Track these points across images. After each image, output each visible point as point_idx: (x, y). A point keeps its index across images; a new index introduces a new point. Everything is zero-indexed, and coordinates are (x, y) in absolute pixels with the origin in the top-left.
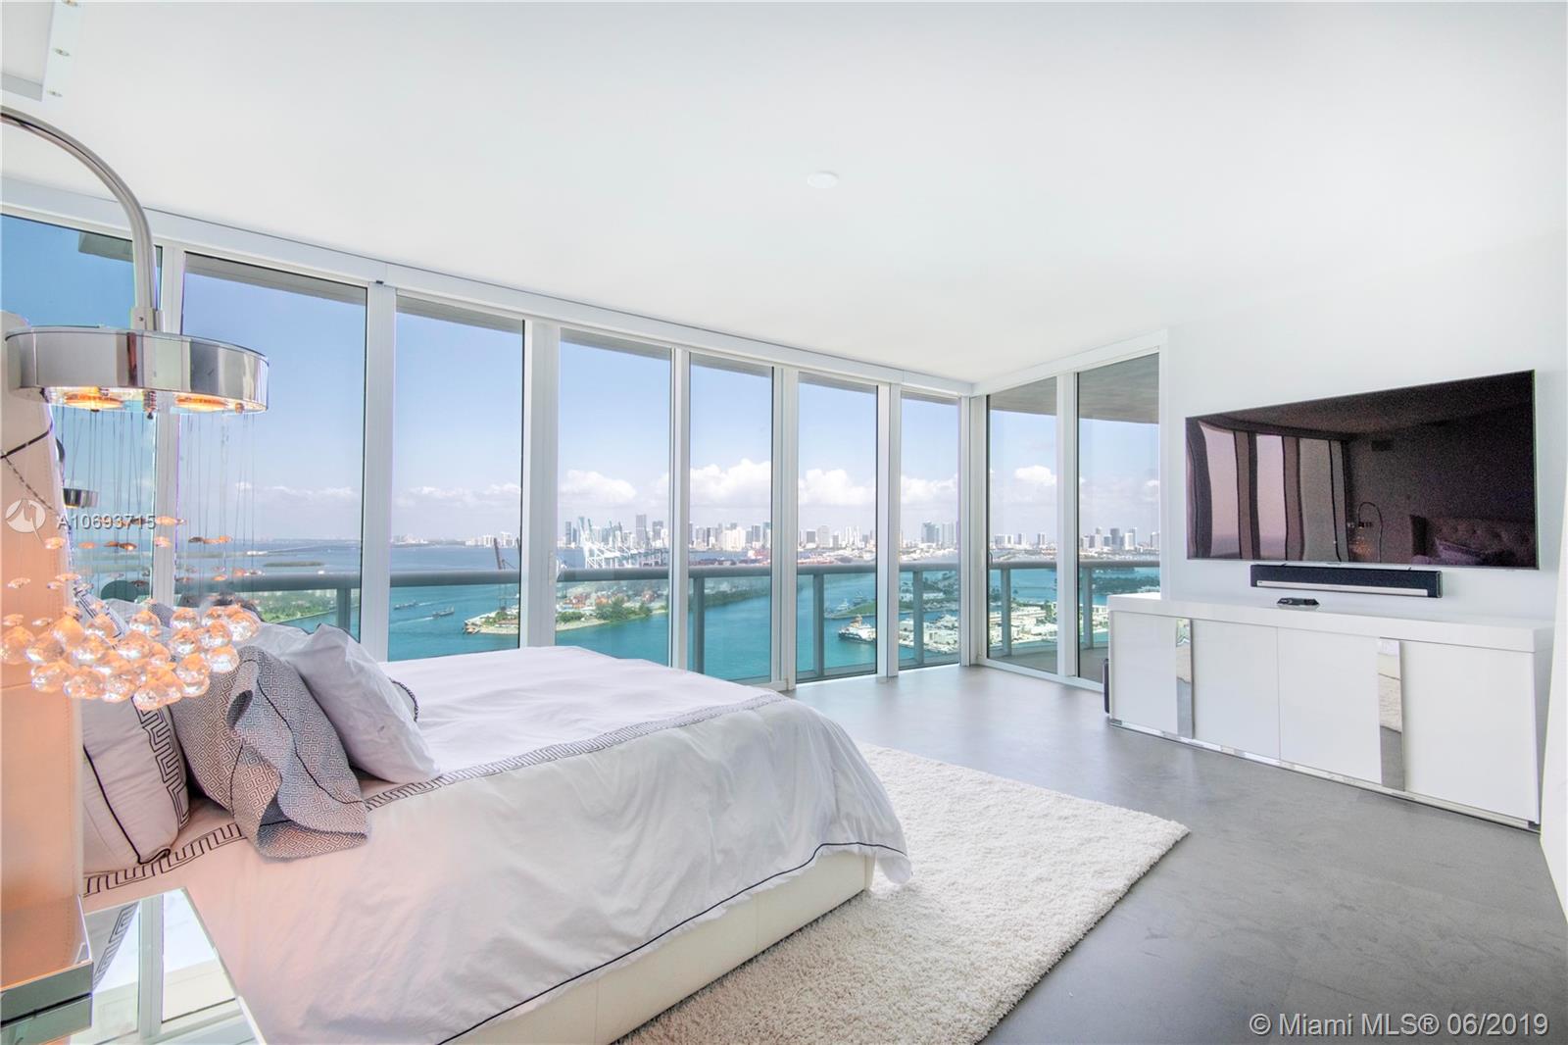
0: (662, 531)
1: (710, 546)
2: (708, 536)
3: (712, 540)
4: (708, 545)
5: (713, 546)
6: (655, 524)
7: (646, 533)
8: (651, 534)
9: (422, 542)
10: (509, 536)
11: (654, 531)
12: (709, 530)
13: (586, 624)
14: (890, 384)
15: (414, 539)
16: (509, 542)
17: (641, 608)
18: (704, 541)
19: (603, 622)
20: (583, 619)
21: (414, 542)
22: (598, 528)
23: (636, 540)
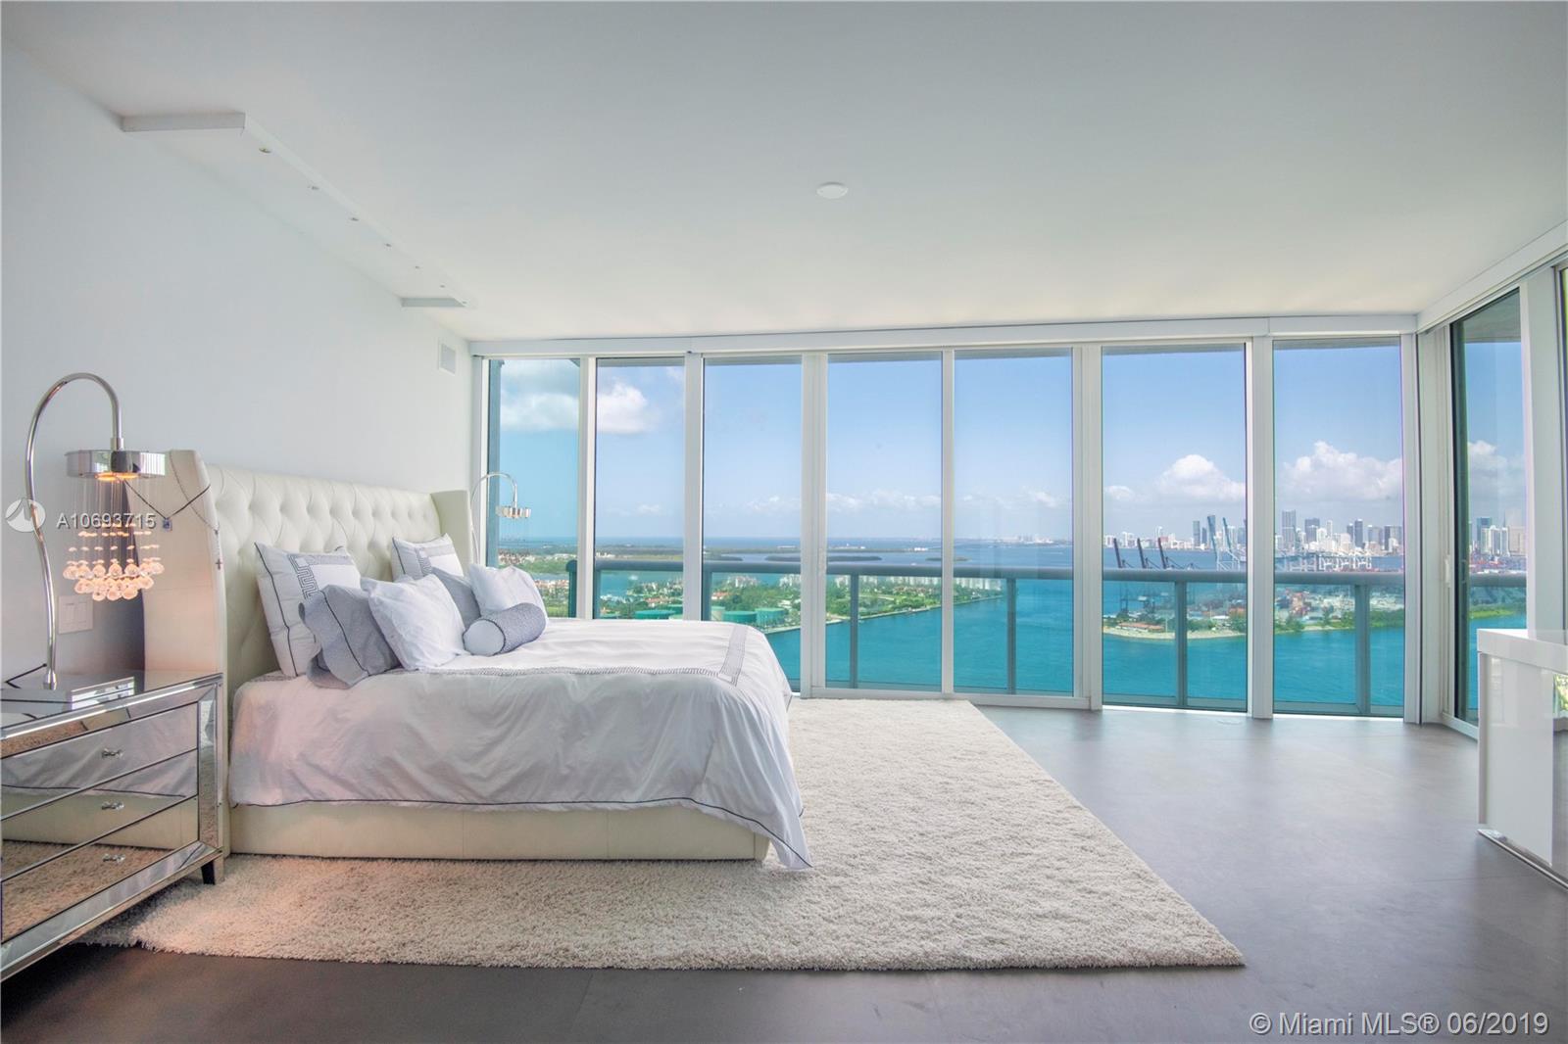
0: (1319, 531)
1: (1390, 550)
2: (1387, 536)
3: (1393, 542)
4: (1387, 548)
5: (1395, 549)
6: (1308, 522)
7: (1296, 534)
8: (1303, 534)
9: (1048, 541)
10: (1131, 537)
11: (1306, 531)
12: (1387, 530)
13: (1218, 635)
14: (1252, 338)
15: (1041, 539)
16: (1131, 543)
17: (1289, 621)
18: (1380, 543)
19: (1239, 634)
20: (1214, 629)
21: (1040, 542)
22: (1232, 527)
23: (1283, 542)
